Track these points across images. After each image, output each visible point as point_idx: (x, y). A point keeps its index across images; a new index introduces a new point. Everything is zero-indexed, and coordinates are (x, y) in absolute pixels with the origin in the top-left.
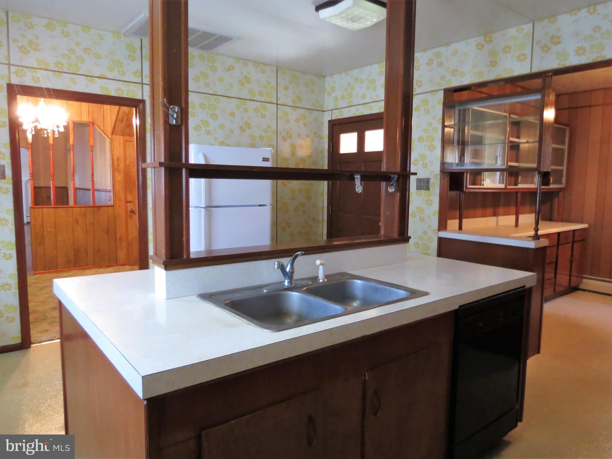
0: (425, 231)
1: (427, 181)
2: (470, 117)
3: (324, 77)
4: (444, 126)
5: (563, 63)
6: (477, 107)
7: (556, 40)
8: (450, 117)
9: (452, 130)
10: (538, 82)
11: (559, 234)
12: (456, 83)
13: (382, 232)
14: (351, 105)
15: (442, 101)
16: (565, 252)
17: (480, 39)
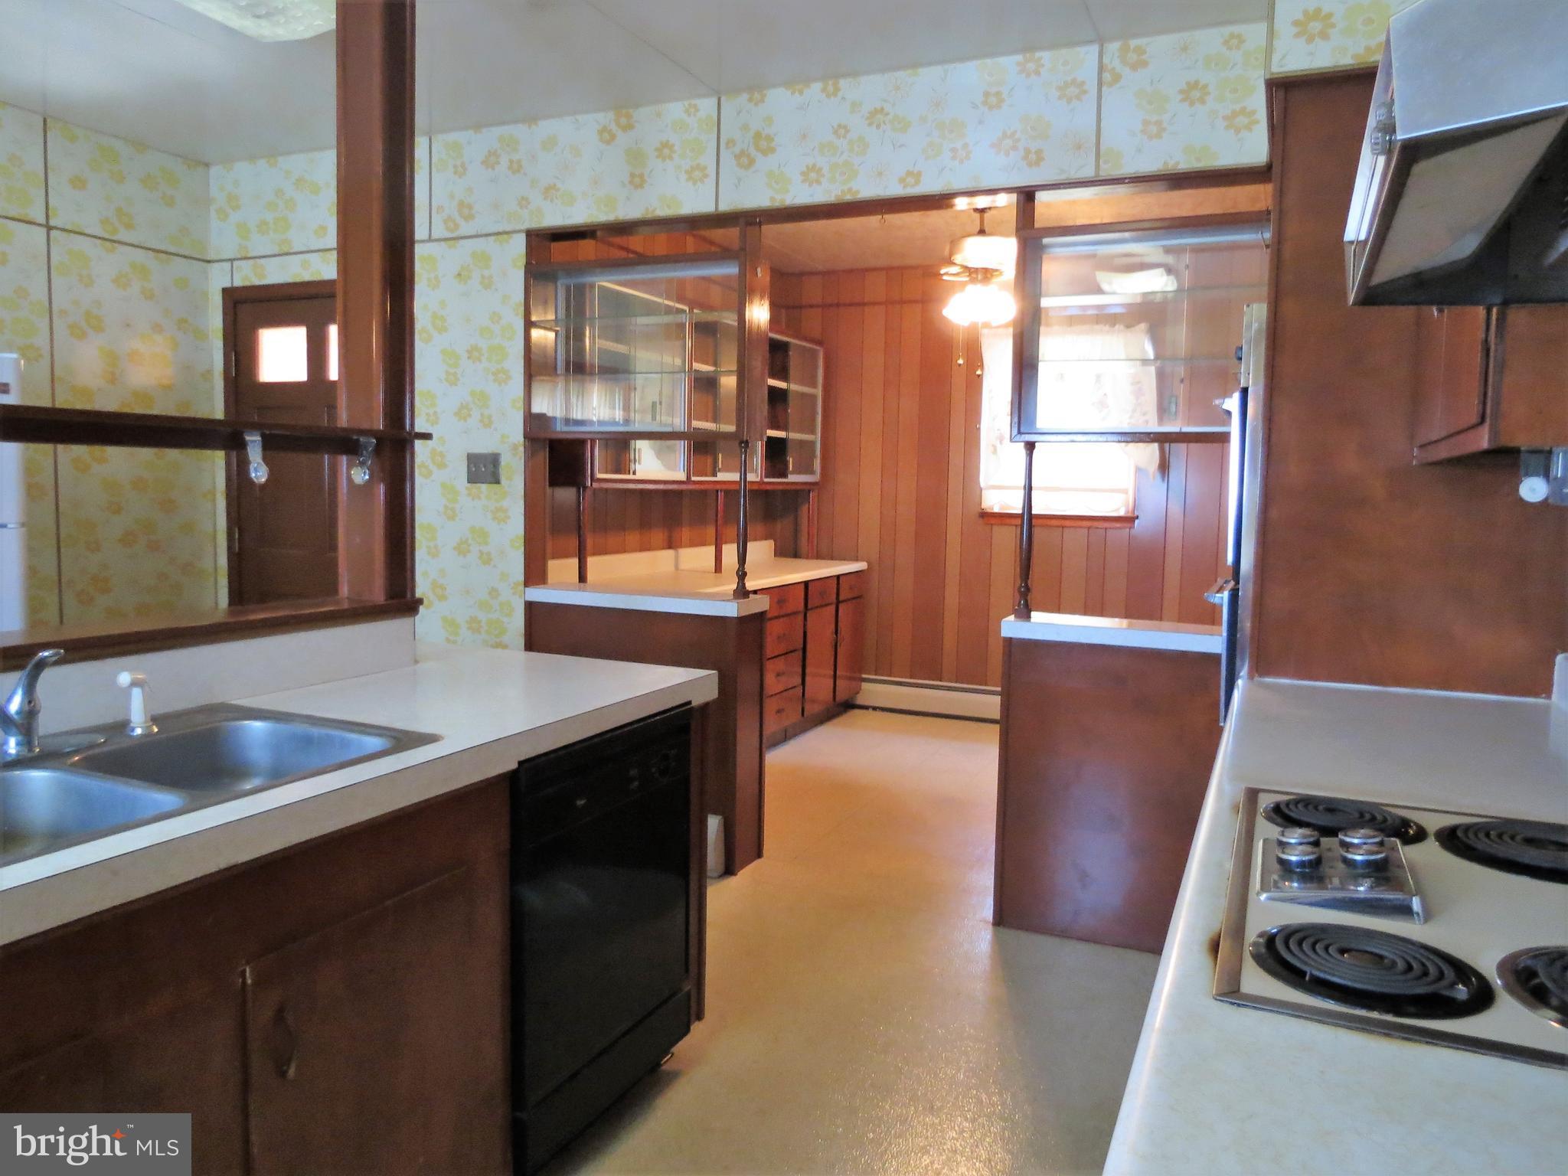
0: (492, 588)
1: (494, 460)
2: (594, 306)
3: (207, 165)
4: (529, 325)
5: (778, 197)
6: (609, 281)
7: (763, 144)
8: (545, 303)
9: (551, 335)
10: (730, 235)
11: (806, 584)
12: (556, 217)
13: (344, 590)
14: (286, 249)
15: (522, 261)
16: (821, 623)
17: (605, 118)
